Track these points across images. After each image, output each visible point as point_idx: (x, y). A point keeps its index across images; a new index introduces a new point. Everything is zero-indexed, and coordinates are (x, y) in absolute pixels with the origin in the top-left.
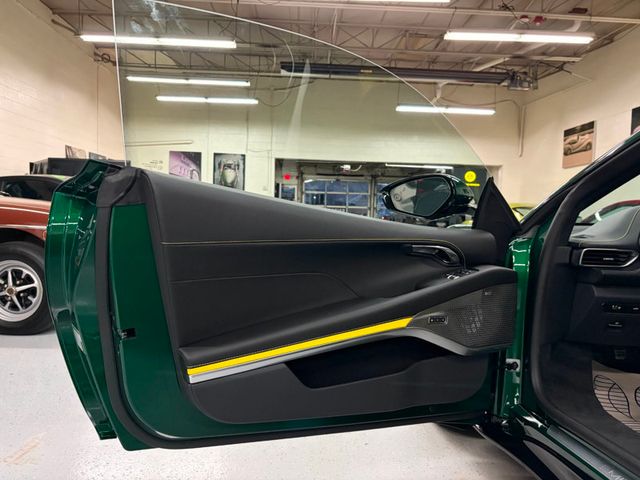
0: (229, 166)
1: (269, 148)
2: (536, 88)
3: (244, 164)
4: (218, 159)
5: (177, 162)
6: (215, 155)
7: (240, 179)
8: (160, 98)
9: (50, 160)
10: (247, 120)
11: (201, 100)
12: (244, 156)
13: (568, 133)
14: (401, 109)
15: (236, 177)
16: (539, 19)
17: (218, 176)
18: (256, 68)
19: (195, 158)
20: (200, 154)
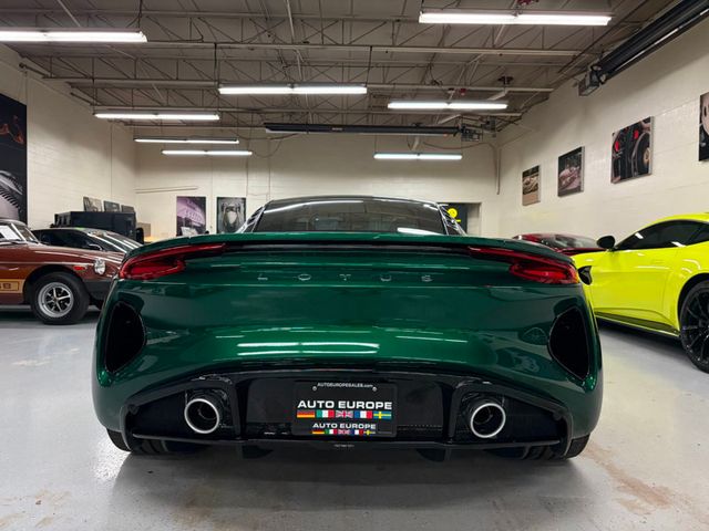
0: (231, 209)
1: (267, 191)
2: (494, 136)
3: (245, 206)
4: (221, 203)
5: (184, 207)
6: (218, 198)
8: (165, 152)
9: (72, 213)
10: (247, 167)
11: (203, 153)
12: (244, 199)
13: (525, 174)
14: (378, 156)
15: (237, 218)
16: (463, 90)
17: (221, 218)
18: (250, 123)
19: (200, 202)
20: (204, 198)
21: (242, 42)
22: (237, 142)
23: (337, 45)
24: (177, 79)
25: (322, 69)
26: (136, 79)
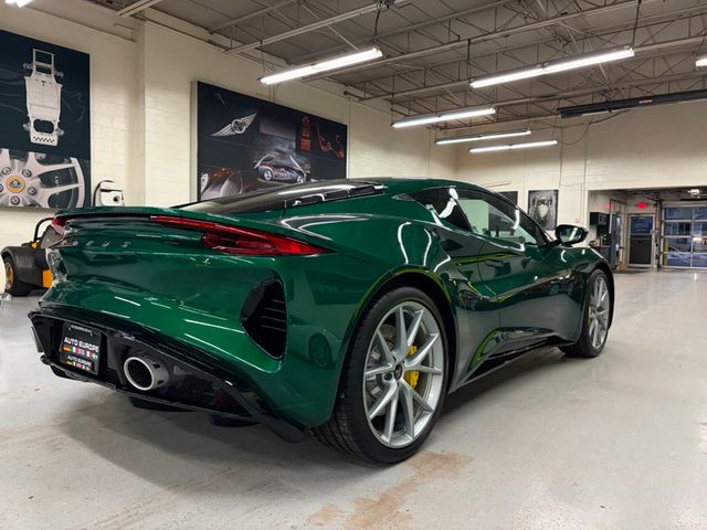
0: (543, 202)
1: (582, 181)
3: (557, 199)
4: (533, 196)
6: (530, 192)
7: (553, 214)
8: (473, 151)
10: (561, 157)
11: (507, 147)
12: (557, 191)
15: (549, 211)
17: (532, 212)
19: (512, 197)
20: (516, 192)
21: (495, 32)
22: (529, 132)
23: (599, 7)
24: (459, 80)
25: (607, 38)
26: (425, 87)
